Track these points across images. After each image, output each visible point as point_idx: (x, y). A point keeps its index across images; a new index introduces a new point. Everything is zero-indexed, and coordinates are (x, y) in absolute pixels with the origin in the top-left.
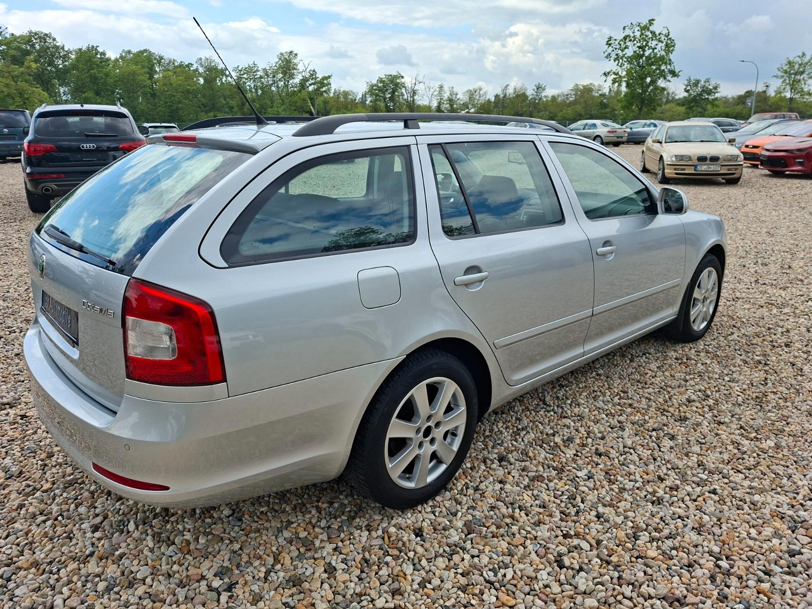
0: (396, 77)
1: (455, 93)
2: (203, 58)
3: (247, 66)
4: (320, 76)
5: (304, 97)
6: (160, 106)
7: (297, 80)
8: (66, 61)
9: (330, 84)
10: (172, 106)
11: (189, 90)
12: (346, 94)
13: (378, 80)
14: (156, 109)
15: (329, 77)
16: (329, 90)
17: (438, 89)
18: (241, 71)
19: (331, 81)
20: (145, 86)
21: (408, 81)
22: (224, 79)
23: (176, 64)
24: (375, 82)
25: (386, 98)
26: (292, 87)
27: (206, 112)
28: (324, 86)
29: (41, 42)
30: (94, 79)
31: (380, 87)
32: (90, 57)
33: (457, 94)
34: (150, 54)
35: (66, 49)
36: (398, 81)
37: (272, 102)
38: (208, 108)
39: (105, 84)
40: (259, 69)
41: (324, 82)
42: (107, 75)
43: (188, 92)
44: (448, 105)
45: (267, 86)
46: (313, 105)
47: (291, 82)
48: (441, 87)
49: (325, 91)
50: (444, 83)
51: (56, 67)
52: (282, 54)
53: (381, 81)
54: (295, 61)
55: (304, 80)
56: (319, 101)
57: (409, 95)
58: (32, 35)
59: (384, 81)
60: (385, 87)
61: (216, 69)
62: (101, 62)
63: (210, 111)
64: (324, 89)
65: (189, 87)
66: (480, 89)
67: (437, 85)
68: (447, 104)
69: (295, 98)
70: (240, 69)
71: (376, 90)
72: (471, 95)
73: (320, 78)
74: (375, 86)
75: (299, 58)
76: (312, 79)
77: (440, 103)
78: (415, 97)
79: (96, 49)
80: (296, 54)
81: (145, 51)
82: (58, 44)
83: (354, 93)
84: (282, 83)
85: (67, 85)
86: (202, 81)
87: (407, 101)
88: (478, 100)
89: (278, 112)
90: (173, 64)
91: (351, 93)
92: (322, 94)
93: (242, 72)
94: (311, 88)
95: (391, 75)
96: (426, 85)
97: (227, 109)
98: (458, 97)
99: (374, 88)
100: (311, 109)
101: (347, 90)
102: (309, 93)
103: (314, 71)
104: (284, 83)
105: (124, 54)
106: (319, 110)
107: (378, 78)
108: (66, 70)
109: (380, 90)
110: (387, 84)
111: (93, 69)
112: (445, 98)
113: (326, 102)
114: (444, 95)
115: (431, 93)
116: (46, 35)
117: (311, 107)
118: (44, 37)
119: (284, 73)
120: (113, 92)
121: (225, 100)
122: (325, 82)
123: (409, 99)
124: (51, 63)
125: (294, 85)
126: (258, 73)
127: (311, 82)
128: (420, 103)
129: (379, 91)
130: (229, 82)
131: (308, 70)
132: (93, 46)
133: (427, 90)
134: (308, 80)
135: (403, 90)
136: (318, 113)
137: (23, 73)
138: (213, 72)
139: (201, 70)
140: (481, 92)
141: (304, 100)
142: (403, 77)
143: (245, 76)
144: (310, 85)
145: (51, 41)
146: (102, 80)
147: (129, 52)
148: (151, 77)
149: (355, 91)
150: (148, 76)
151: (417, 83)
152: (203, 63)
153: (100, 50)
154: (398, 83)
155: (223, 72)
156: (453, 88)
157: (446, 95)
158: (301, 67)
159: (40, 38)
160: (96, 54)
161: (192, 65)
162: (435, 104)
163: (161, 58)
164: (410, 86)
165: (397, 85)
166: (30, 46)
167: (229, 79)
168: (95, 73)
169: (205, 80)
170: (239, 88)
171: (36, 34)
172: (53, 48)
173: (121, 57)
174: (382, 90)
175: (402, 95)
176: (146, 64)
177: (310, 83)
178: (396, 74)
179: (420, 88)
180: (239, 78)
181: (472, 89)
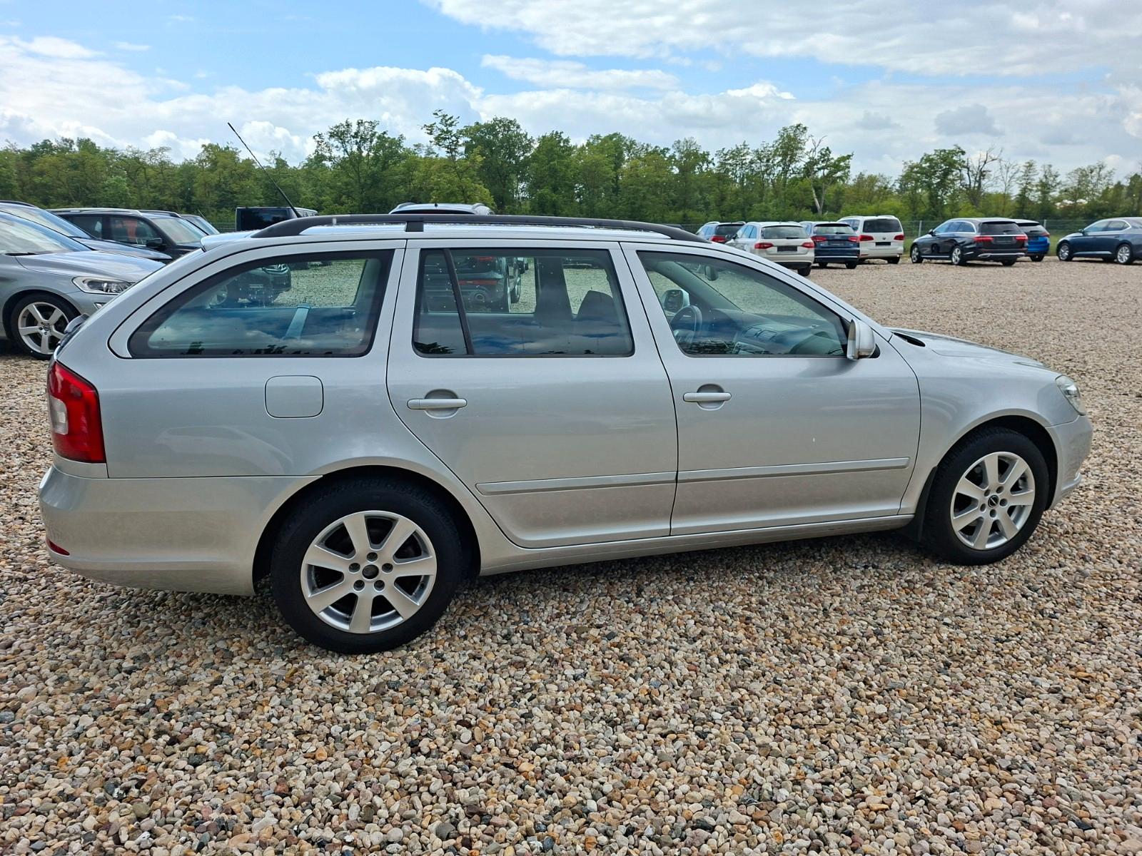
0: (953, 153)
1: (1054, 173)
2: (682, 140)
3: (734, 148)
4: (834, 156)
5: (808, 186)
6: (620, 204)
7: (801, 165)
8: (527, 152)
9: (849, 168)
10: (634, 204)
11: (658, 182)
12: (873, 180)
13: (923, 158)
14: (615, 207)
15: (849, 157)
16: (846, 175)
17: (1023, 169)
18: (726, 155)
19: (851, 162)
20: (608, 179)
21: (974, 158)
22: (705, 166)
23: (650, 150)
24: (916, 161)
25: (933, 184)
26: (794, 173)
27: (675, 211)
28: (839, 171)
29: (504, 130)
30: (553, 172)
31: (924, 168)
32: (551, 145)
33: (1056, 176)
34: (621, 139)
35: (529, 137)
36: (955, 158)
37: (762, 196)
38: (677, 205)
39: (564, 178)
40: (750, 151)
41: (840, 166)
42: (567, 167)
43: (656, 185)
44: (1039, 193)
45: (759, 173)
46: (819, 197)
47: (793, 166)
48: (1030, 166)
49: (840, 178)
50: (1034, 159)
51: (517, 158)
52: (785, 129)
53: (928, 159)
54: (803, 138)
55: (812, 163)
56: (830, 190)
57: (972, 179)
58: (498, 122)
59: (933, 159)
60: (933, 168)
61: (696, 154)
62: (563, 152)
63: (679, 209)
64: (839, 174)
65: (658, 179)
66: (1101, 168)
67: (1022, 163)
68: (1037, 191)
69: (795, 189)
70: (725, 152)
71: (917, 172)
72: (1083, 176)
73: (836, 159)
74: (917, 167)
75: (808, 132)
76: (823, 162)
77: (1024, 190)
78: (983, 182)
79: (560, 136)
80: (805, 128)
81: (615, 135)
82: (521, 132)
83: (885, 179)
84: (780, 168)
85: (526, 179)
86: (676, 171)
87: (969, 188)
88: (1095, 185)
89: (766, 207)
90: (647, 149)
91: (881, 179)
92: (834, 181)
93: (728, 157)
94: (820, 174)
95: (945, 151)
96: (1003, 163)
97: (701, 206)
98: (1058, 180)
99: (915, 170)
100: (814, 203)
101: (874, 174)
102: (816, 180)
103: (828, 149)
104: (783, 169)
105: (591, 141)
106: (827, 203)
107: (922, 155)
108: (527, 162)
109: (923, 171)
110: (936, 164)
111: (553, 160)
112: (1034, 183)
113: (839, 193)
114: (1034, 177)
115: (1010, 174)
116: (511, 122)
117: (816, 200)
118: (508, 125)
119: (785, 155)
120: (573, 188)
121: (701, 194)
122: (842, 164)
123: (972, 185)
124: (511, 155)
125: (795, 170)
126: (748, 157)
127: (821, 165)
128: (990, 190)
129: (922, 174)
130: (711, 170)
131: (818, 150)
132: (557, 133)
133: (1005, 170)
134: (816, 163)
135: (964, 172)
136: (825, 208)
137: (468, 168)
138: (693, 157)
139: (677, 156)
140: (1103, 172)
141: (806, 190)
142: (963, 153)
143: (730, 162)
144: (819, 169)
145: (515, 129)
146: (562, 174)
147: (598, 137)
148: (617, 166)
149: (886, 175)
150: (613, 166)
151: (989, 160)
152: (681, 147)
153: (564, 137)
154: (955, 162)
155: (704, 158)
156: (1050, 166)
157: (1037, 178)
158: (808, 147)
159: (504, 125)
160: (560, 142)
161: (668, 149)
162: (1015, 191)
163: (633, 143)
164: (976, 165)
165: (952, 165)
166: (493, 135)
167: (711, 166)
168: (555, 164)
169: (680, 168)
170: (722, 178)
171: (500, 121)
172: (515, 137)
173: (588, 144)
174: (929, 173)
175: (961, 178)
176: (612, 151)
177: (819, 166)
178: (952, 148)
179: (992, 167)
180: (723, 164)
181: (1085, 166)
